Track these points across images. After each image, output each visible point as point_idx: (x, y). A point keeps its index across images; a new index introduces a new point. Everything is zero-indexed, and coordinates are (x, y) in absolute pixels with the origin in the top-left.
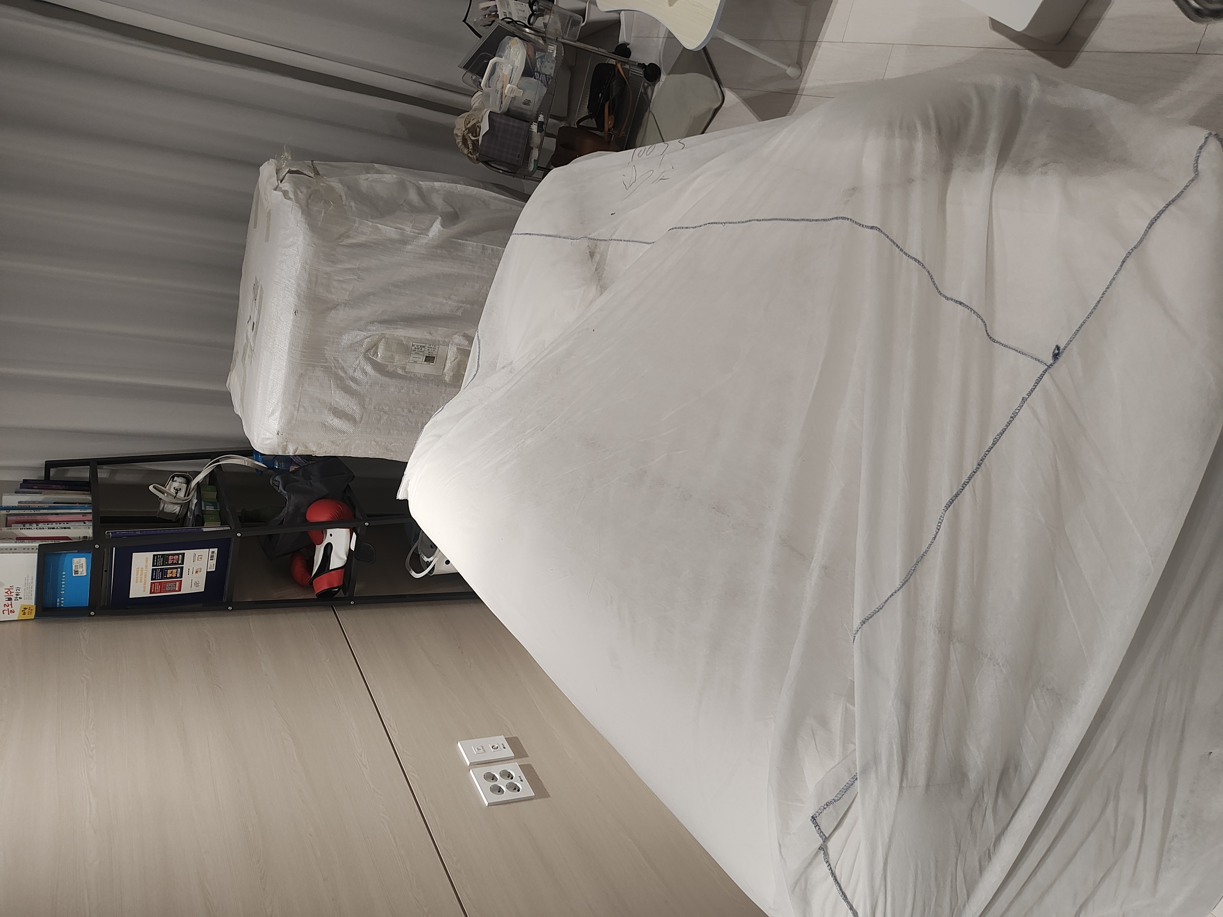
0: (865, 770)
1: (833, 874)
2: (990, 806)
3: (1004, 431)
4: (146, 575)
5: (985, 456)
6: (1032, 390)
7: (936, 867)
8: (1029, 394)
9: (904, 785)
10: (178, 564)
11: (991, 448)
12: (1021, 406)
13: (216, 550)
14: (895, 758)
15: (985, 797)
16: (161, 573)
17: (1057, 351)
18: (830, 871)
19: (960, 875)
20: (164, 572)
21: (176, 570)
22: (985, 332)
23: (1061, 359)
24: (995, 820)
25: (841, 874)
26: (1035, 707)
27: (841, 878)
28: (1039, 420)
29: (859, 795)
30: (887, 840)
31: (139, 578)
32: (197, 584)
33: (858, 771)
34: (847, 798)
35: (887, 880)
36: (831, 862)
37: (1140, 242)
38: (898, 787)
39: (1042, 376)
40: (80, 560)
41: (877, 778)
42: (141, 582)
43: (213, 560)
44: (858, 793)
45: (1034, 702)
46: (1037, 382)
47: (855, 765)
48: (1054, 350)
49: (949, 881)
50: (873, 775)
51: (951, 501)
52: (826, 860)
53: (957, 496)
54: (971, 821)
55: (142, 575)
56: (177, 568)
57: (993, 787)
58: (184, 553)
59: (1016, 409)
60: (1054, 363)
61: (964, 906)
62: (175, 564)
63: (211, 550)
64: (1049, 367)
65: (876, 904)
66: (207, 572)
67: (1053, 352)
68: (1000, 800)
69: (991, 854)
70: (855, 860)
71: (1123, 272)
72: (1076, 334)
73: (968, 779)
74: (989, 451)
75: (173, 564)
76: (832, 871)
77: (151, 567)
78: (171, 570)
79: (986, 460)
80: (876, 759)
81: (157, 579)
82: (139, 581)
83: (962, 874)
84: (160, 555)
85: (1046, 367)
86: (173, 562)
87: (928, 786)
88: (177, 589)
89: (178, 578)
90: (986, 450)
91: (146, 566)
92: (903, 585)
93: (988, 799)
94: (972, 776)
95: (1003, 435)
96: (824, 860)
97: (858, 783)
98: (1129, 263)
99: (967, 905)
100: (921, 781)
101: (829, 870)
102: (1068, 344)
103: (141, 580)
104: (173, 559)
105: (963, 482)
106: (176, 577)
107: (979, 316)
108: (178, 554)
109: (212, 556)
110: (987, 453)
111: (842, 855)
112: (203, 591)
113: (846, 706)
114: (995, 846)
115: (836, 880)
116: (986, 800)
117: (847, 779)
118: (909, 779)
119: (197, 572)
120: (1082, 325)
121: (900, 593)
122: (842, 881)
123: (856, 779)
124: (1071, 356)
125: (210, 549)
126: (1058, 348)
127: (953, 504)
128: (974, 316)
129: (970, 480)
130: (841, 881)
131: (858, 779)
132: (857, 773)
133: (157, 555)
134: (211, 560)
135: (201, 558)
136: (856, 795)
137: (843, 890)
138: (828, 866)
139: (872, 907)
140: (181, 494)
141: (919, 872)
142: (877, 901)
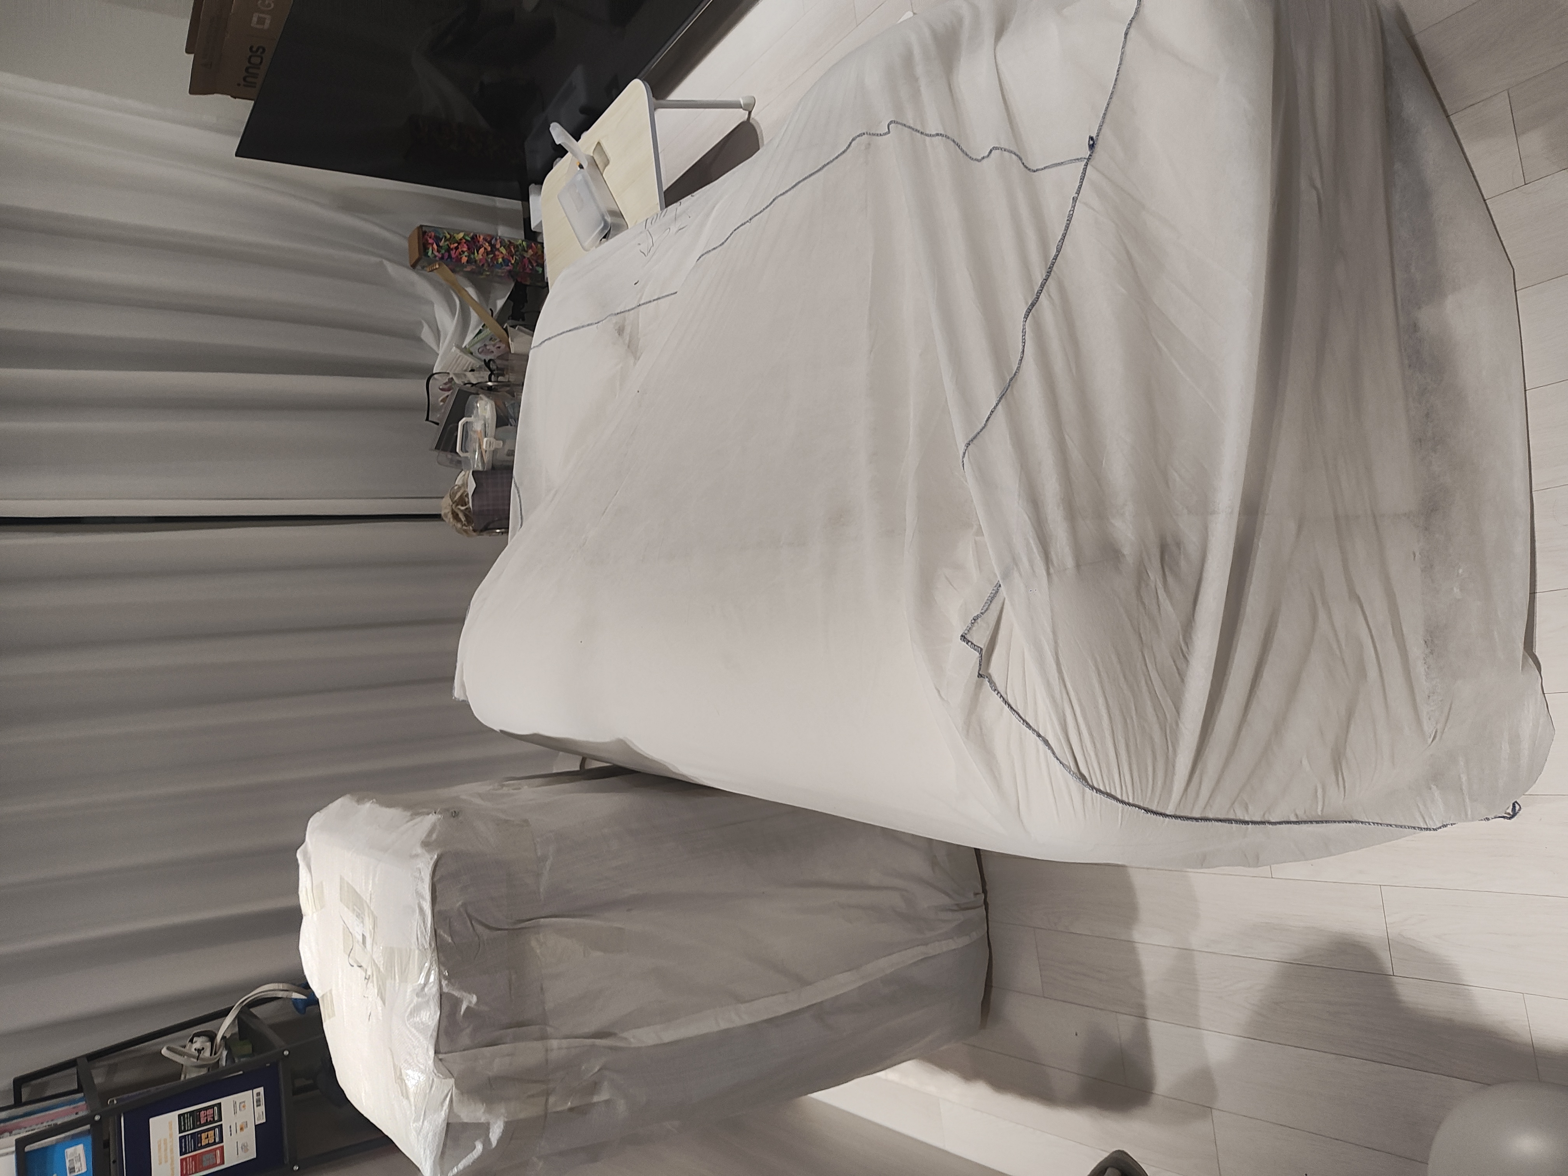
0: (1006, 575)
1: (1006, 702)
2: (1160, 585)
3: (1064, 236)
4: (172, 1150)
5: (1053, 264)
6: (1080, 187)
7: (1120, 662)
8: (1078, 193)
9: (1052, 570)
10: (215, 1122)
11: (1056, 256)
12: (1074, 207)
13: (261, 1090)
14: (1035, 550)
15: (1150, 574)
16: (194, 1141)
17: (1091, 142)
18: (1002, 699)
19: (1154, 675)
20: (196, 1137)
21: (213, 1131)
22: (1022, 165)
23: (1098, 147)
24: (1172, 604)
25: (1015, 699)
26: (1178, 479)
27: (1016, 704)
28: (1093, 209)
29: (1007, 601)
30: (1051, 636)
31: (163, 1156)
32: (245, 1148)
33: (999, 578)
34: (995, 607)
35: (1066, 684)
36: (999, 689)
37: (1136, 13)
38: (1046, 576)
39: (1085, 170)
40: (75, 1150)
41: (1021, 575)
42: (166, 1162)
43: (260, 1105)
44: (1005, 599)
45: (1176, 475)
46: (1082, 179)
47: (995, 574)
48: (1089, 141)
49: (1143, 683)
50: (1016, 574)
51: (1029, 311)
52: (993, 688)
53: (1033, 305)
54: (1143, 603)
55: (166, 1150)
56: (213, 1128)
57: (1156, 562)
58: (220, 1104)
59: (1070, 211)
60: (1092, 153)
61: (1177, 725)
62: (211, 1122)
63: (256, 1091)
64: (1089, 159)
65: (1065, 721)
66: (256, 1126)
67: (1089, 144)
68: (1170, 579)
69: (1187, 655)
70: (1024, 673)
71: (1129, 43)
72: (1104, 118)
73: (1123, 555)
74: (1056, 259)
75: (206, 1123)
76: (1003, 698)
77: (178, 1135)
78: (206, 1134)
79: (1054, 268)
80: (1015, 561)
81: (188, 1151)
82: (163, 1160)
83: (1157, 676)
84: (187, 1113)
85: (1086, 160)
86: (207, 1120)
87: (1078, 566)
88: (218, 1161)
89: (219, 1143)
90: (1052, 258)
91: (171, 1135)
92: (1001, 398)
93: (1154, 576)
94: (1127, 550)
95: (1065, 240)
96: (992, 688)
97: (1002, 588)
98: (1132, 32)
99: (1179, 722)
100: (1070, 563)
101: (1000, 698)
102: (1100, 130)
103: (166, 1157)
104: (207, 1116)
105: (1036, 292)
106: (215, 1143)
107: (1011, 152)
108: (212, 1107)
109: (258, 1101)
110: (1054, 261)
111: (1009, 674)
112: (255, 1156)
113: (975, 540)
114: (1187, 644)
115: (1012, 708)
116: (1152, 578)
117: (990, 590)
118: (1056, 564)
119: (242, 1129)
120: (1107, 108)
121: (1000, 406)
122: (1019, 708)
123: (1000, 586)
124: (1107, 139)
125: (254, 1090)
126: (1091, 138)
127: (1030, 314)
128: (1006, 153)
129: (1043, 288)
130: (1017, 708)
131: (1002, 586)
132: (999, 581)
133: (183, 1114)
134: (257, 1106)
135: (244, 1106)
136: (1004, 601)
137: (1023, 717)
138: (997, 694)
139: (1061, 724)
140: (207, 1053)
141: (1101, 669)
142: (1064, 715)
